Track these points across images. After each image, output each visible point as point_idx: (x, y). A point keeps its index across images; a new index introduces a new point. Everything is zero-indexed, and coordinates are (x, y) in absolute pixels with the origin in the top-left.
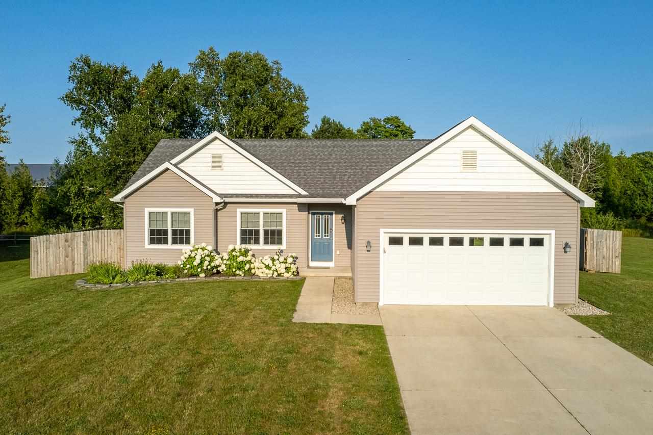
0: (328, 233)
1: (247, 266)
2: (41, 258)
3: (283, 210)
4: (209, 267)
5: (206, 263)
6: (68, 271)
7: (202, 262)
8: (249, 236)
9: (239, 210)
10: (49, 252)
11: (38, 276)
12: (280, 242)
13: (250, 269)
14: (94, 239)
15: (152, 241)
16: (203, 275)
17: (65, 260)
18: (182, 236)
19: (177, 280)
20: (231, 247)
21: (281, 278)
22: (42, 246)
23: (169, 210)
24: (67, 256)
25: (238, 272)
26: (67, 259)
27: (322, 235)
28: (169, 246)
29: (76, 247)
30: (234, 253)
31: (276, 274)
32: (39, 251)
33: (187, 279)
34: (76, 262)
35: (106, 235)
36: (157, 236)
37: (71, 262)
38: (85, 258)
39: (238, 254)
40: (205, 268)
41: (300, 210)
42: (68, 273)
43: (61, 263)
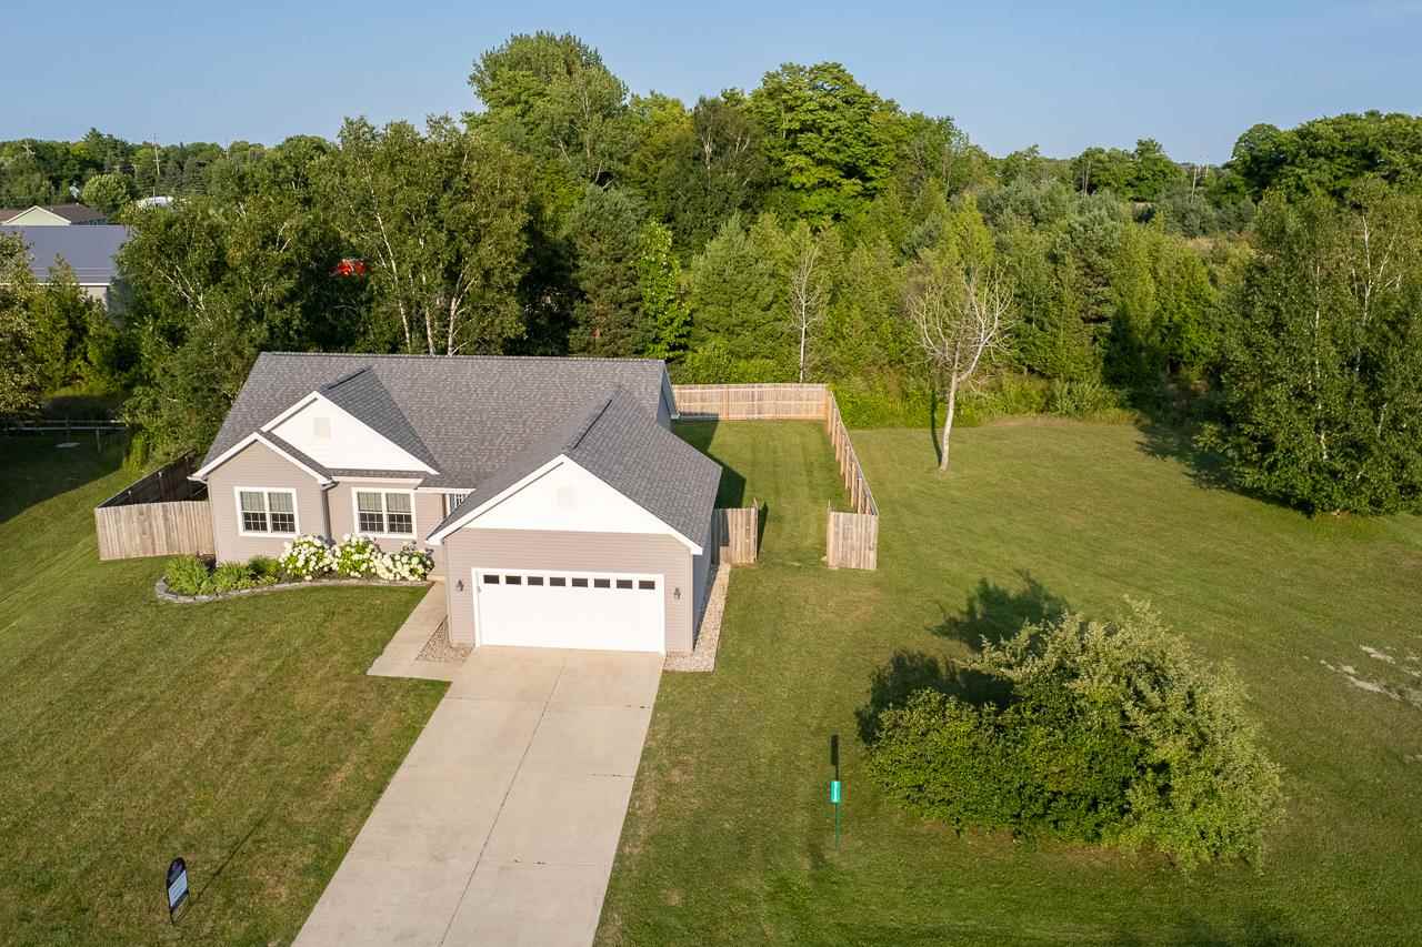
1: (365, 566)
2: (110, 534)
3: (411, 491)
4: (317, 568)
5: (312, 564)
7: (307, 561)
8: (370, 522)
9: (355, 489)
10: (121, 528)
11: (109, 556)
12: (409, 530)
13: (369, 569)
15: (248, 527)
16: (309, 578)
17: (142, 538)
18: (284, 522)
19: (277, 586)
20: (346, 538)
21: (404, 583)
22: (110, 518)
23: (266, 491)
25: (352, 574)
26: (144, 536)
28: (270, 533)
29: (154, 521)
30: (348, 549)
31: (398, 577)
32: (107, 526)
33: (288, 585)
34: (156, 541)
36: (254, 522)
37: (150, 541)
38: (169, 540)
39: (353, 550)
40: (311, 569)
43: (138, 543)
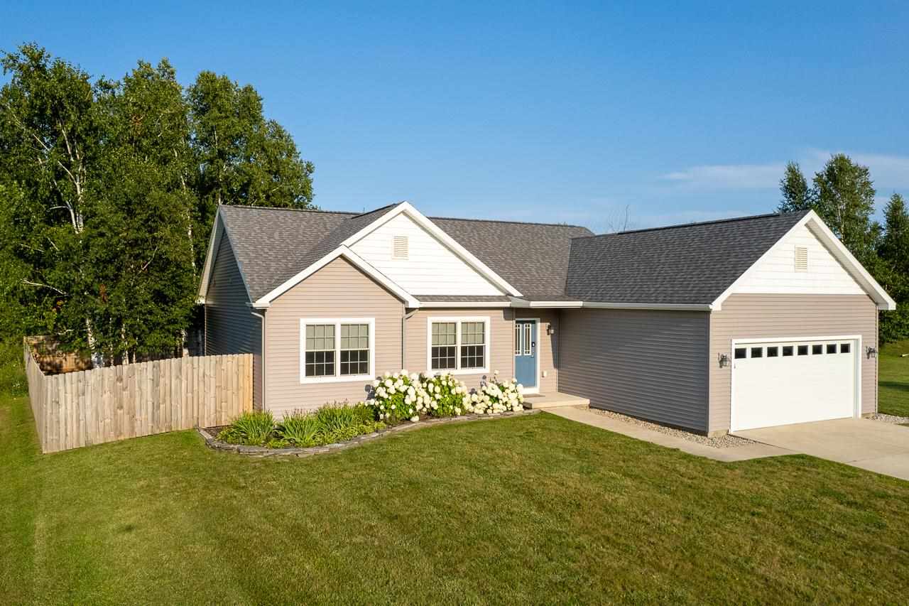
0: (529, 349)
2: (66, 414)
3: (485, 318)
6: (121, 434)
8: (441, 357)
9: (433, 318)
10: (85, 403)
11: (59, 447)
12: (481, 364)
14: (173, 374)
15: (310, 371)
16: (416, 418)
17: (115, 414)
18: (355, 362)
22: (69, 391)
23: (338, 322)
24: (121, 407)
26: (119, 412)
27: (523, 351)
28: (338, 378)
29: (137, 389)
32: (62, 402)
34: (137, 417)
35: (196, 365)
37: (126, 418)
38: (156, 407)
40: (418, 407)
41: (506, 318)
42: (122, 438)
43: (108, 421)
